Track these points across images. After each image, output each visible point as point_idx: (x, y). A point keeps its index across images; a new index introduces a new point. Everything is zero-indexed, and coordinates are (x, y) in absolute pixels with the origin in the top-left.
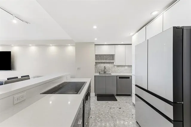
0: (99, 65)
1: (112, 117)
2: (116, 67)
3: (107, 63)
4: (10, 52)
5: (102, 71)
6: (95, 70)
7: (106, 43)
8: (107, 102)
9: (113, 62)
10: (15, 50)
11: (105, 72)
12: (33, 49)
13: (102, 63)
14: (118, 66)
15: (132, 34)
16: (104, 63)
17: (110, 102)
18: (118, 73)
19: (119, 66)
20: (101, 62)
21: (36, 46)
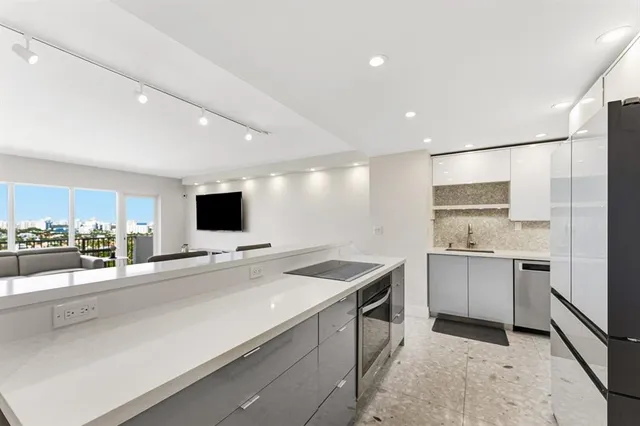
0: (447, 221)
1: (465, 379)
2: (518, 227)
3: (480, 215)
4: (240, 194)
5: (459, 241)
6: (435, 238)
7: (469, 146)
8: (465, 339)
9: (506, 211)
10: (248, 188)
11: (471, 245)
12: (278, 183)
13: (457, 212)
14: (528, 224)
15: (563, 105)
16: (467, 212)
17: (476, 343)
18: (532, 250)
19: (535, 222)
20: (456, 210)
21: (283, 175)
